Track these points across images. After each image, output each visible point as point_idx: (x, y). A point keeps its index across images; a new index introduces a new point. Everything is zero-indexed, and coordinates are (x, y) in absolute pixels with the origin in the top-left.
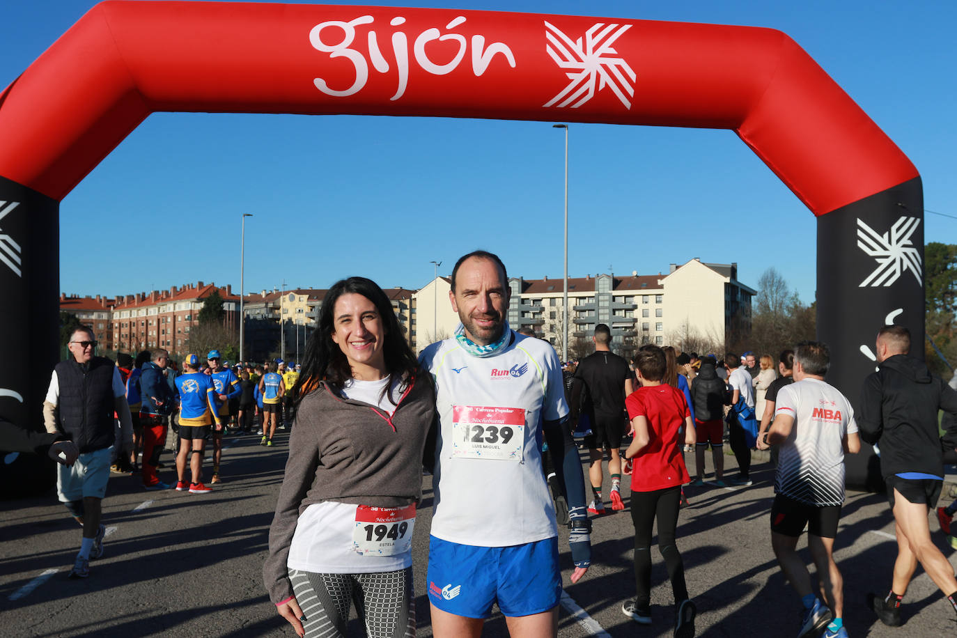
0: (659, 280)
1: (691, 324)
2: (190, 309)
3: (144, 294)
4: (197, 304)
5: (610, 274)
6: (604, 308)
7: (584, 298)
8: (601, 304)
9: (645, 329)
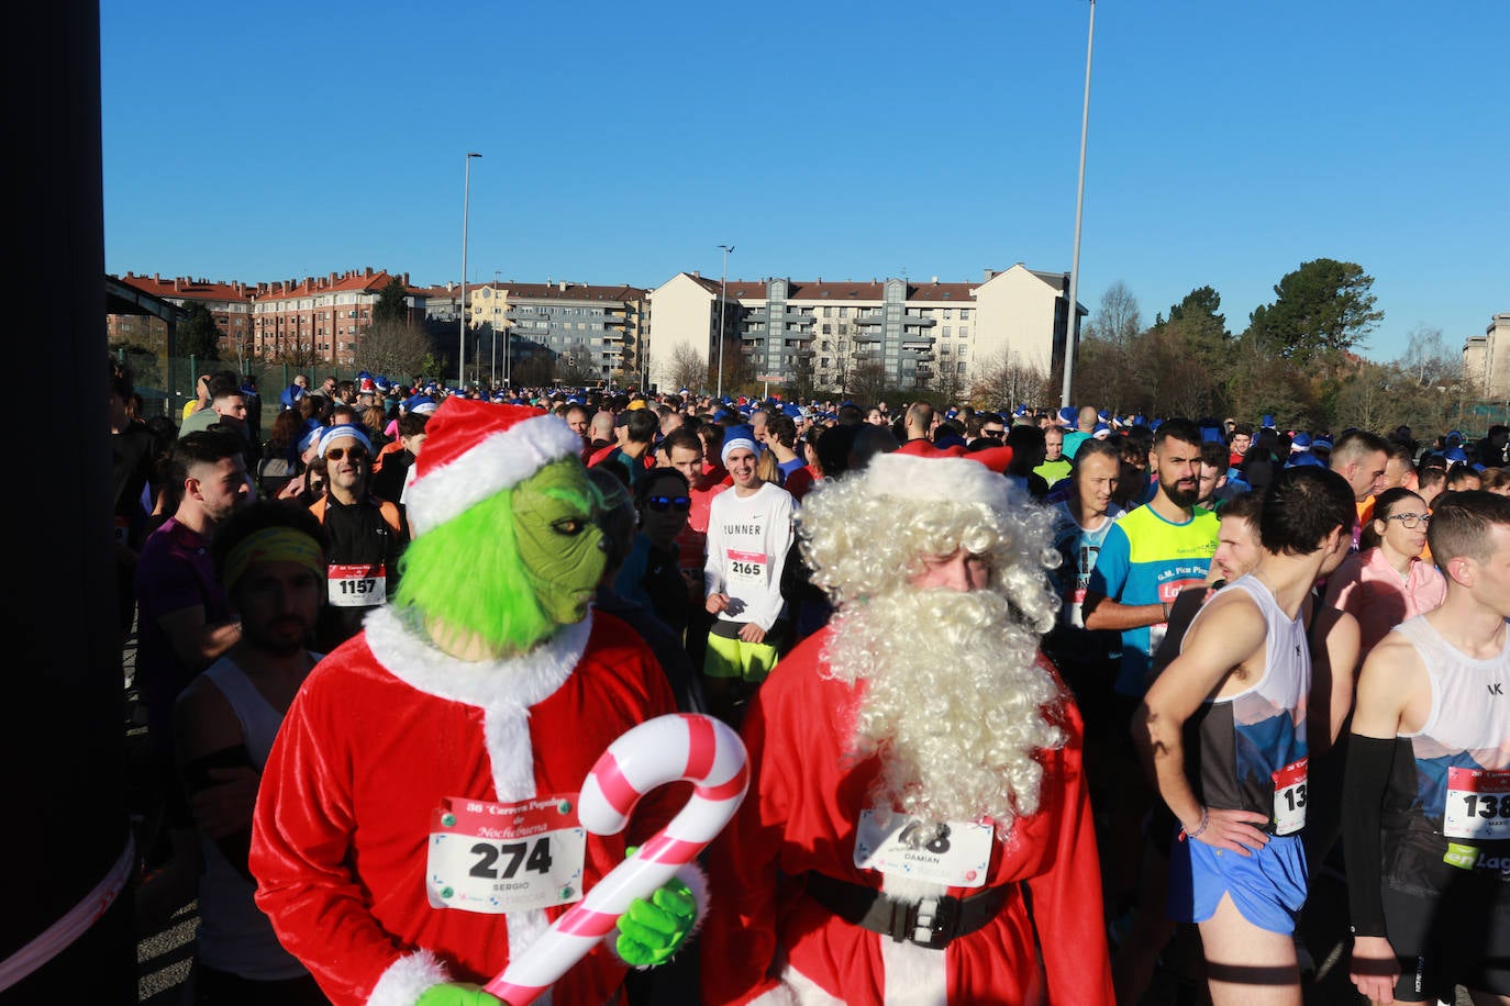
0: (969, 290)
1: (1013, 348)
2: (355, 302)
3: (294, 281)
4: (364, 297)
5: (903, 279)
6: (893, 322)
7: (868, 308)
8: (890, 317)
9: (945, 352)
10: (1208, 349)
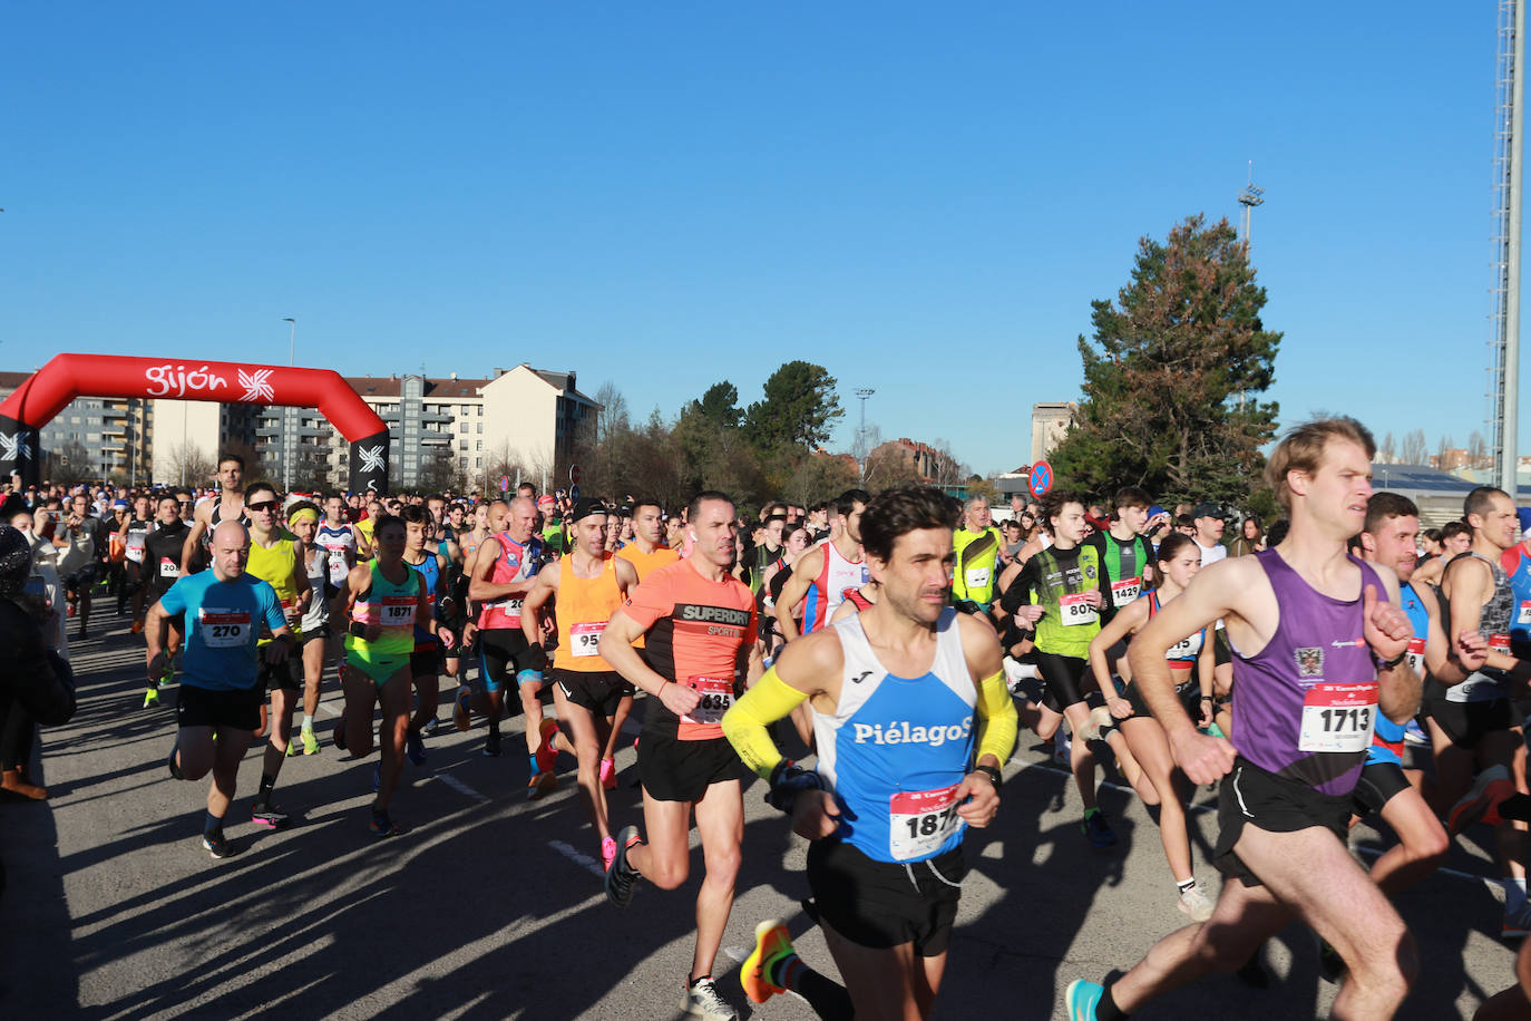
5: (420, 375)
6: (411, 419)
7: (387, 405)
8: (408, 414)
9: (464, 448)
10: (703, 443)
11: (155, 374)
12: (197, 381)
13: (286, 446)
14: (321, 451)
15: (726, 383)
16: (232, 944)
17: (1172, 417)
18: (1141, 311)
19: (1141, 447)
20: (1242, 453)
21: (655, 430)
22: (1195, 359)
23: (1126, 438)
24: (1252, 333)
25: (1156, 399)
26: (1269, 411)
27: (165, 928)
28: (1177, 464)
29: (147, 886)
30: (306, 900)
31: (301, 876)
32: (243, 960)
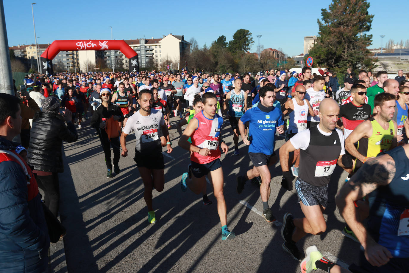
0: (159, 41)
1: (169, 55)
5: (144, 38)
7: (136, 47)
8: (142, 49)
9: (157, 57)
10: (218, 52)
11: (79, 44)
12: (89, 45)
13: (112, 59)
14: (121, 59)
15: (223, 36)
16: (118, 202)
17: (343, 40)
18: (335, 11)
19: (335, 49)
20: (362, 49)
21: (205, 49)
22: (350, 24)
23: (330, 46)
24: (365, 16)
25: (339, 35)
26: (370, 37)
27: (101, 199)
28: (344, 52)
29: (95, 187)
30: (133, 190)
31: (131, 183)
32: (120, 207)
